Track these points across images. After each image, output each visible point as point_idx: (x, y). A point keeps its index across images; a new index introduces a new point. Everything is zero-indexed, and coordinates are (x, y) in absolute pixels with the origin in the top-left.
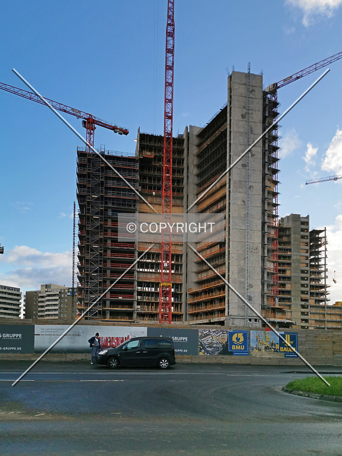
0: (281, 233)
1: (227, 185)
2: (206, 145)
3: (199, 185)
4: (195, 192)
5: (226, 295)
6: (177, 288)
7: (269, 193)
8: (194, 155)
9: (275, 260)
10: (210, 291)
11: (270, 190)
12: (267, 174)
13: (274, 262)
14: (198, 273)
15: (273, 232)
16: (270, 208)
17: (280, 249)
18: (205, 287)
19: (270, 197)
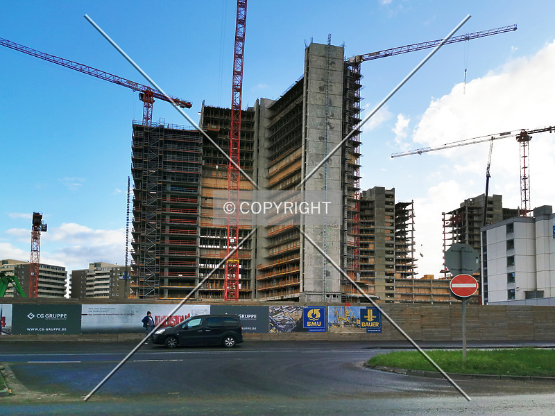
0: (363, 207)
1: (303, 159)
2: (279, 118)
3: (271, 159)
4: (266, 165)
5: (301, 270)
6: (246, 265)
7: (349, 165)
8: (265, 128)
9: (356, 234)
10: (283, 267)
11: (351, 162)
12: (347, 147)
13: (355, 236)
14: (269, 249)
15: (353, 206)
16: (351, 181)
17: (362, 223)
18: (277, 263)
19: (351, 170)
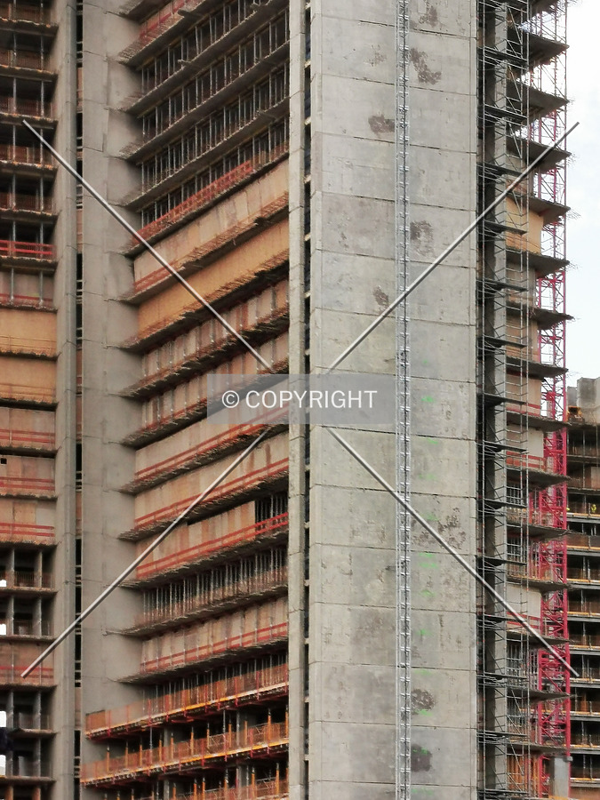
0: (583, 453)
1: (295, 219)
2: (177, 19)
3: (142, 210)
4: (121, 243)
5: (293, 740)
6: (29, 710)
7: (513, 258)
8: (109, 60)
9: (551, 577)
10: (205, 723)
11: (521, 245)
12: (501, 171)
13: (544, 589)
14: (140, 637)
15: (535, 451)
16: (523, 331)
17: (575, 527)
18: (179, 704)
19: (522, 277)
